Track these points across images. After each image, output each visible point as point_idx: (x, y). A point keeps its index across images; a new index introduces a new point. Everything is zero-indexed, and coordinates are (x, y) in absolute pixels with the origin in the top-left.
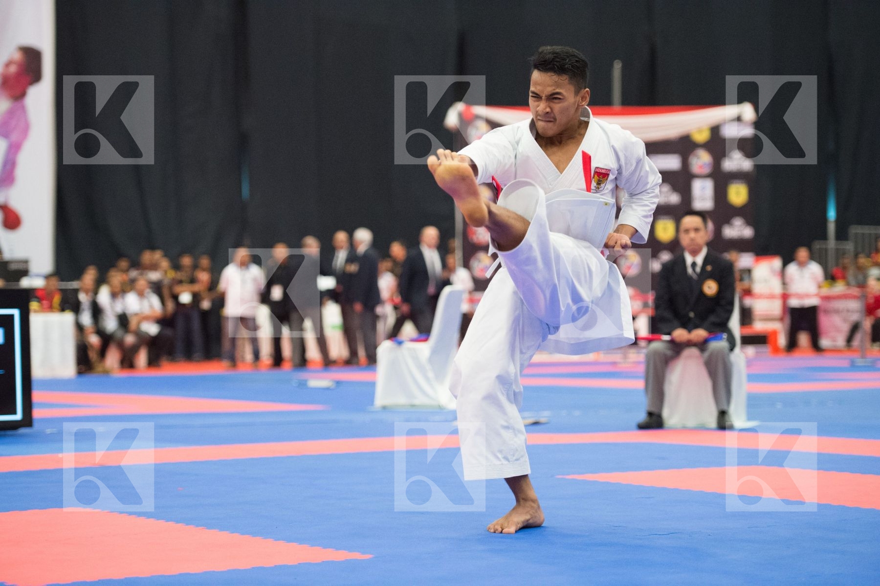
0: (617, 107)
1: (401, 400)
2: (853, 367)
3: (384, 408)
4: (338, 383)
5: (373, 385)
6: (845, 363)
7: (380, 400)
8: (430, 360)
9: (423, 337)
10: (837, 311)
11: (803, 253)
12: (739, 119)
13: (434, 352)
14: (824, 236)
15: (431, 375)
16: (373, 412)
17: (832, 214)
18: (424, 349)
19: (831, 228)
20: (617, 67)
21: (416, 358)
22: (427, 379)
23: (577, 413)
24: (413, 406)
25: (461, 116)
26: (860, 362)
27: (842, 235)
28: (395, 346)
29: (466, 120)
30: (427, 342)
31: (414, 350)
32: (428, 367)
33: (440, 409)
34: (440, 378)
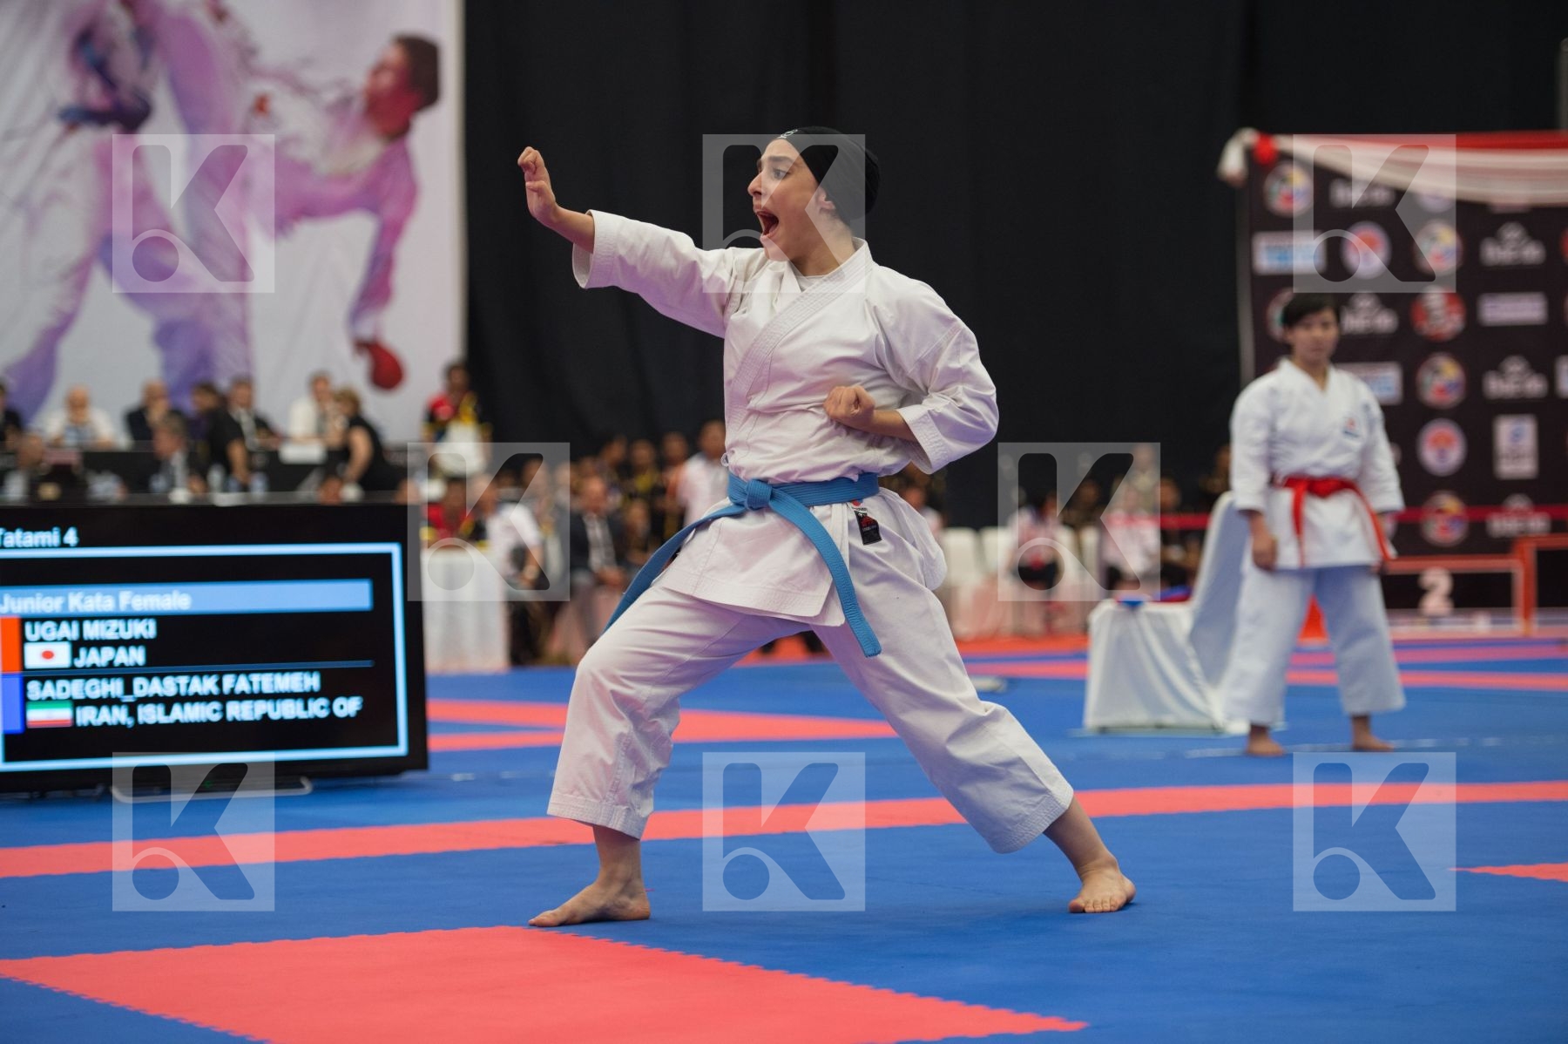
1: (1139, 716)
3: (1103, 730)
4: (1012, 682)
5: (1080, 685)
7: (1092, 718)
8: (1193, 637)
9: (1179, 592)
13: (1201, 621)
15: (1195, 666)
16: (1080, 739)
18: (1181, 616)
20: (1566, 51)
21: (1164, 635)
22: (1188, 674)
23: (1491, 742)
24: (1160, 727)
25: (1250, 155)
28: (1123, 610)
29: (1262, 165)
30: (1187, 603)
31: (1162, 617)
32: (1190, 651)
33: (1215, 733)
34: (1214, 672)
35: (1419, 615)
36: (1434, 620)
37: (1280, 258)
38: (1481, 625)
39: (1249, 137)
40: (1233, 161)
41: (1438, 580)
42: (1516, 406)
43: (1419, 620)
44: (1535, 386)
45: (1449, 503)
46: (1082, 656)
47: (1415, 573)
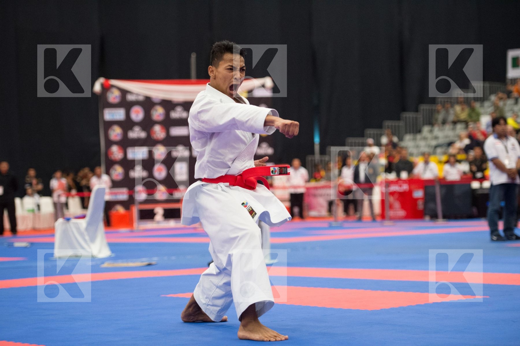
0: (193, 80)
2: (331, 227)
4: (32, 244)
6: (325, 225)
7: (57, 254)
8: (87, 229)
9: (82, 216)
10: (321, 195)
11: (296, 162)
12: (263, 86)
13: (89, 224)
14: (312, 153)
15: (87, 238)
17: (317, 140)
18: (83, 223)
19: (317, 148)
20: (193, 56)
21: (78, 229)
22: (85, 240)
23: (173, 258)
25: (102, 85)
26: (334, 224)
27: (323, 151)
28: (65, 221)
29: (106, 88)
31: (77, 223)
32: (85, 233)
33: (94, 258)
34: (93, 239)
35: (153, 221)
36: (158, 222)
37: (112, 116)
38: (172, 223)
39: (102, 80)
40: (97, 87)
41: (159, 211)
43: (154, 223)
46: (53, 236)
47: (152, 209)
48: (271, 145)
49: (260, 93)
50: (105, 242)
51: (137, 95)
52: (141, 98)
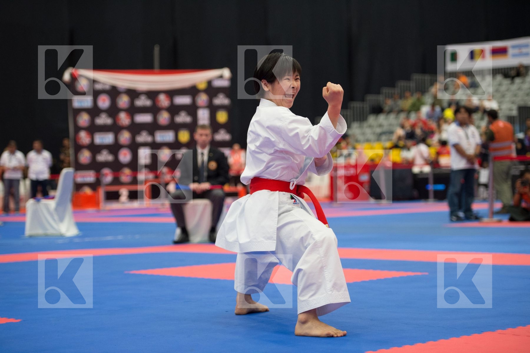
0: (157, 70)
1: (39, 231)
3: (31, 237)
5: (23, 224)
7: (28, 232)
8: (56, 209)
12: (221, 77)
13: (58, 205)
15: (56, 217)
16: (24, 239)
18: (52, 204)
20: (157, 48)
21: (48, 210)
22: (54, 220)
23: (137, 236)
24: (47, 235)
28: (36, 202)
29: (74, 78)
30: (54, 199)
31: (46, 204)
32: (55, 214)
33: (62, 236)
34: (61, 219)
35: (119, 201)
36: (123, 203)
37: (81, 103)
38: (136, 204)
39: (71, 70)
40: (67, 77)
41: (124, 192)
42: (144, 145)
43: (119, 203)
44: (149, 139)
45: (127, 171)
46: (24, 214)
47: (118, 191)
48: (229, 131)
49: (218, 83)
50: (73, 222)
51: (104, 84)
52: (107, 87)
